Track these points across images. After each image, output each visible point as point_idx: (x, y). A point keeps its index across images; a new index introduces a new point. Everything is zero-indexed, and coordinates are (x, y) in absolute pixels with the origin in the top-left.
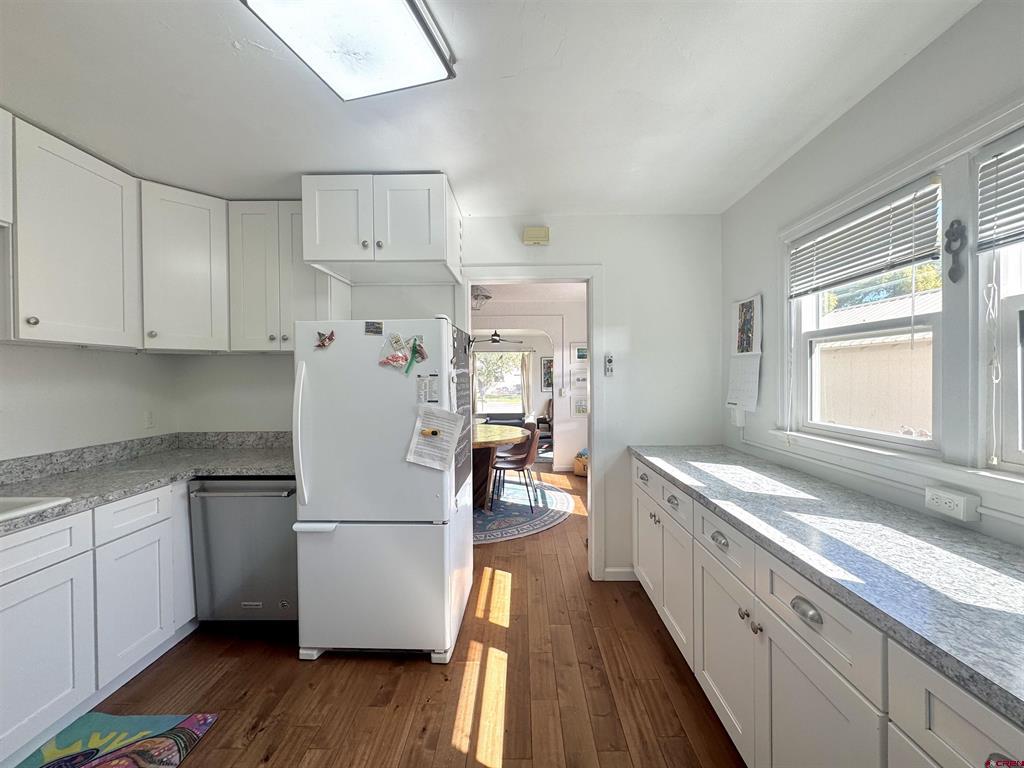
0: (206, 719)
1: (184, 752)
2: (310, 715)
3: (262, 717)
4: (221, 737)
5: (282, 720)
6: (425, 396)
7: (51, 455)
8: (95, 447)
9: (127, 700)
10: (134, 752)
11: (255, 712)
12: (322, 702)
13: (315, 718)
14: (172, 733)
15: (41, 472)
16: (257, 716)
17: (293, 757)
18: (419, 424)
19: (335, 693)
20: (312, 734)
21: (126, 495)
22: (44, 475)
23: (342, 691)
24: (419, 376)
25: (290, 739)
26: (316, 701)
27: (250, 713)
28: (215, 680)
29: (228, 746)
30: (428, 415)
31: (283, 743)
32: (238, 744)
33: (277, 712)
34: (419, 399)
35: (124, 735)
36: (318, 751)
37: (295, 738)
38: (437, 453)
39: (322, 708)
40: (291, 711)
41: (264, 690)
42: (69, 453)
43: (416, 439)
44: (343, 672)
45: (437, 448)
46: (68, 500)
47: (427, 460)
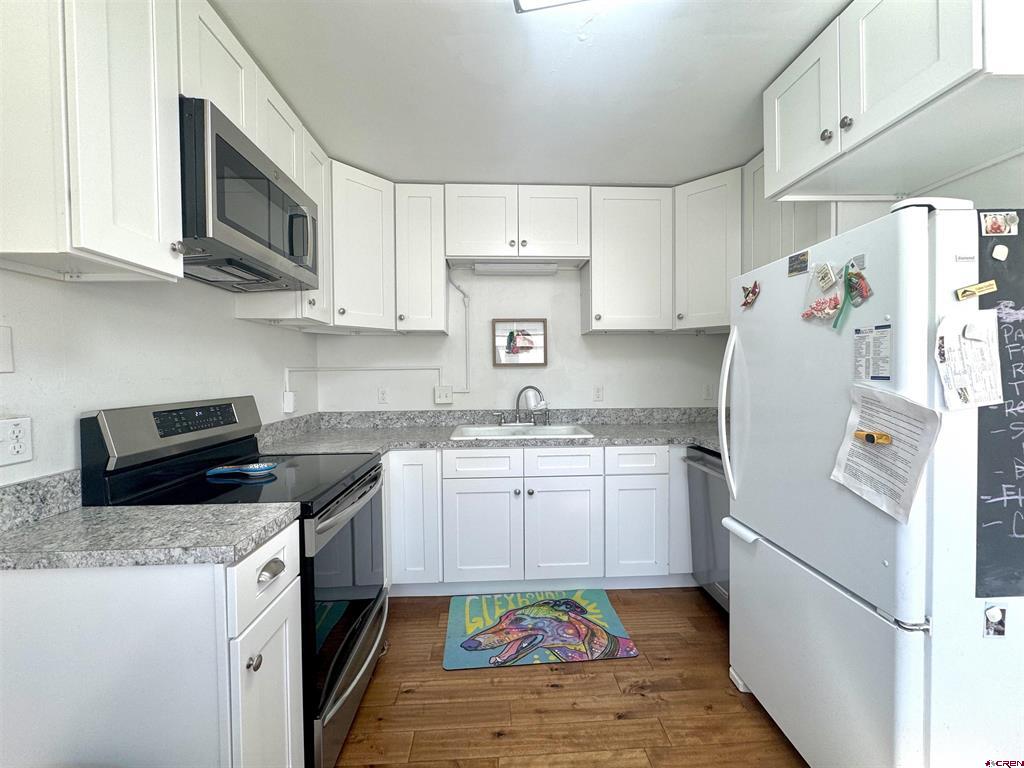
0: (632, 650)
1: (602, 656)
2: (678, 727)
3: (655, 687)
4: (624, 671)
5: (660, 705)
6: (867, 368)
7: (632, 410)
8: (662, 409)
9: (623, 600)
10: (592, 630)
11: (656, 679)
12: (698, 731)
13: (677, 735)
14: (613, 639)
15: (626, 420)
16: (653, 683)
17: (631, 739)
18: (854, 419)
19: (717, 739)
20: (660, 743)
21: (627, 444)
22: (628, 423)
23: (725, 745)
24: (858, 331)
25: (645, 725)
26: (695, 724)
27: (652, 676)
28: (667, 631)
29: (618, 679)
30: (869, 403)
31: (640, 721)
32: (623, 686)
33: (665, 695)
34: (857, 374)
35: (600, 616)
36: (647, 760)
37: (649, 728)
38: (882, 477)
39: (693, 735)
40: (673, 707)
41: (681, 671)
42: (644, 410)
43: (848, 445)
44: (748, 730)
45: (886, 469)
46: (592, 436)
47: (866, 488)
